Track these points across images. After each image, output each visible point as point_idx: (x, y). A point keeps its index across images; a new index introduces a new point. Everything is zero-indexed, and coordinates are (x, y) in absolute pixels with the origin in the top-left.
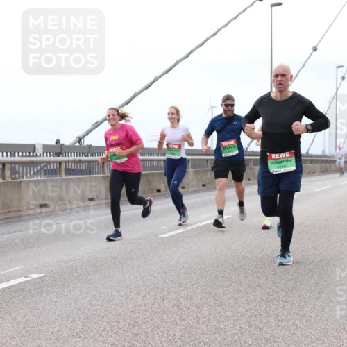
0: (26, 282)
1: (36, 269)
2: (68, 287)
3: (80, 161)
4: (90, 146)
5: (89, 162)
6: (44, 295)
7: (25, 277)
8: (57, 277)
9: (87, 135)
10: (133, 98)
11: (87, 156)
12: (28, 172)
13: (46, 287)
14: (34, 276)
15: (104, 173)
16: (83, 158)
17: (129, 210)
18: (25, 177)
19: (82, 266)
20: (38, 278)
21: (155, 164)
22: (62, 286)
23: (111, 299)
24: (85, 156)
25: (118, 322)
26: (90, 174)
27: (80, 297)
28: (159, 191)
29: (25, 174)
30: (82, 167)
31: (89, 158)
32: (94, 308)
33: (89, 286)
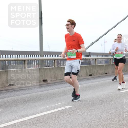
0: (64, 109)
1: (68, 104)
3: (86, 59)
4: (90, 52)
5: (89, 59)
6: (72, 115)
7: (64, 107)
8: (77, 108)
9: (88, 48)
10: (108, 32)
11: (89, 57)
12: (64, 63)
13: (72, 112)
15: (96, 64)
16: (87, 58)
17: (107, 80)
18: (63, 66)
19: (87, 104)
20: (69, 108)
22: (79, 112)
23: (100, 118)
24: (88, 57)
26: (90, 64)
27: (87, 116)
29: (63, 64)
30: (87, 61)
32: (93, 122)
33: (91, 112)
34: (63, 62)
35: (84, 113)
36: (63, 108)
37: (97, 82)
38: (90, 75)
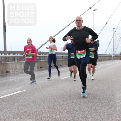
1: (25, 88)
2: (34, 94)
4: (40, 52)
5: (40, 57)
6: (27, 96)
8: (31, 91)
9: (39, 48)
13: (27, 94)
14: (24, 90)
15: (44, 60)
16: (38, 55)
18: (21, 61)
19: (38, 88)
20: (25, 91)
21: (59, 57)
22: (32, 93)
23: (47, 97)
25: (49, 104)
26: (40, 60)
27: (38, 97)
28: (61, 65)
31: (40, 55)
32: (42, 100)
33: (40, 93)
34: (21, 58)
35: (36, 94)
36: (21, 91)
37: (45, 72)
38: (41, 68)
